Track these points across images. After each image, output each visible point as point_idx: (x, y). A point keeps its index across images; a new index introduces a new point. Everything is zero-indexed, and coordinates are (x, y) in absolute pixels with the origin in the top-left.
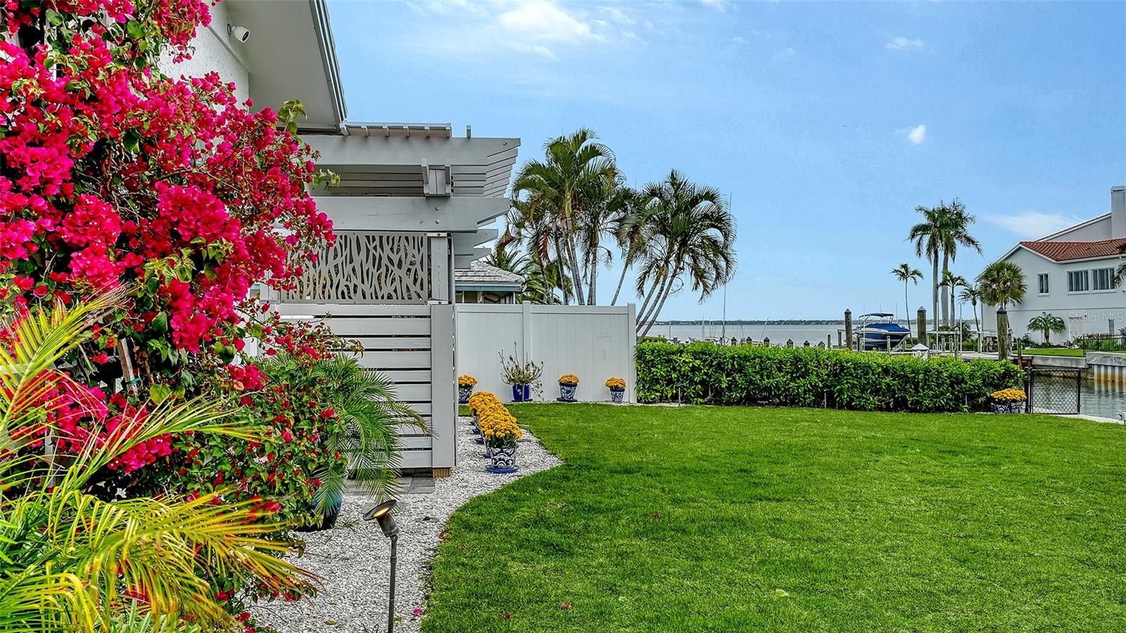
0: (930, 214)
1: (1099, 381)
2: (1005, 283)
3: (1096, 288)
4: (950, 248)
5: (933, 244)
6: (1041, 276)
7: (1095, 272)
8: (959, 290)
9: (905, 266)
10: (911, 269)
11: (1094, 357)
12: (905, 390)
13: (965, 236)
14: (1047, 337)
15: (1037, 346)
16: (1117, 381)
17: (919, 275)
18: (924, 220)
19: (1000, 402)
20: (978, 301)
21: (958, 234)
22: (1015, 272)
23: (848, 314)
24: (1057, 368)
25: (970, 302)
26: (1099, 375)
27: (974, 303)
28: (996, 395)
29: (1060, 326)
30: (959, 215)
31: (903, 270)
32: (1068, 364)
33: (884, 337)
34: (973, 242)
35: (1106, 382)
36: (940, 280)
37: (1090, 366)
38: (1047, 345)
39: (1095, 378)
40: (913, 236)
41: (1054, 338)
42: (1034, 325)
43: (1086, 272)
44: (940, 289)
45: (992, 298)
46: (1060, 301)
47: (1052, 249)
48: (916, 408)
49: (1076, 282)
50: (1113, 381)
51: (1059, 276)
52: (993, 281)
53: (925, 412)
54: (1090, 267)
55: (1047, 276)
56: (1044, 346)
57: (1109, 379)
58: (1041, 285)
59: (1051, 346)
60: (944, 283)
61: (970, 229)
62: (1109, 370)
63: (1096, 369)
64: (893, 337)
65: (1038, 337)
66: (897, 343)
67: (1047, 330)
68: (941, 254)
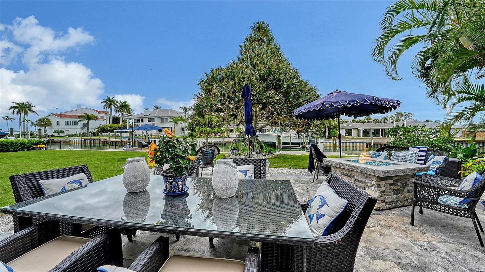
0: (17, 104)
1: (73, 143)
2: (45, 122)
3: (73, 124)
4: (26, 113)
5: (19, 111)
6: (57, 121)
7: (72, 121)
8: (29, 124)
11: (71, 138)
12: (3, 147)
13: (32, 110)
14: (59, 134)
15: (56, 136)
16: (77, 143)
18: (14, 105)
19: (37, 148)
20: (37, 126)
21: (30, 110)
22: (49, 120)
25: (34, 126)
26: (73, 142)
27: (35, 127)
28: (36, 147)
29: (63, 132)
30: (30, 105)
31: (7, 118)
32: (63, 140)
34: (35, 112)
35: (75, 143)
36: (22, 120)
37: (71, 140)
38: (59, 136)
39: (72, 142)
40: (11, 109)
41: (61, 134)
42: (55, 132)
43: (70, 121)
44: (22, 123)
45: (41, 126)
46: (63, 126)
47: (61, 116)
49: (67, 123)
50: (76, 143)
51: (62, 122)
52: (42, 122)
53: (11, 152)
54: (71, 120)
55: (59, 121)
56: (58, 136)
57: (75, 142)
58: (57, 123)
59: (60, 136)
60: (24, 121)
61: (34, 109)
62: (75, 141)
63: (72, 141)
65: (57, 134)
68: (23, 114)
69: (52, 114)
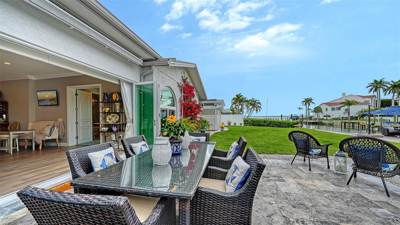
0: (305, 99)
1: (335, 125)
2: (318, 110)
3: (337, 110)
4: (309, 104)
5: (306, 104)
6: (326, 108)
7: (337, 107)
8: (310, 111)
9: (300, 108)
10: (301, 108)
11: (334, 121)
13: (312, 102)
14: (327, 118)
15: (325, 120)
16: (339, 125)
17: (302, 109)
18: (304, 100)
20: (314, 113)
21: (311, 102)
22: (320, 108)
23: (282, 115)
24: (327, 123)
25: (312, 112)
26: (335, 124)
27: (313, 113)
29: (329, 116)
30: (311, 99)
32: (329, 122)
33: (295, 118)
34: (314, 103)
35: (336, 125)
36: (307, 109)
37: (333, 123)
38: (327, 119)
39: (334, 125)
40: (302, 103)
41: (328, 118)
42: (324, 116)
43: (335, 108)
44: (307, 111)
45: (316, 112)
46: (330, 112)
47: (329, 104)
48: (282, 127)
49: (333, 109)
50: (338, 125)
51: (330, 108)
54: (336, 107)
56: (326, 119)
57: (337, 125)
58: (326, 110)
59: (327, 120)
60: (308, 110)
61: (313, 101)
62: (337, 123)
64: (296, 118)
65: (325, 118)
66: (297, 119)
67: (327, 117)
68: (307, 105)
69: (323, 103)
